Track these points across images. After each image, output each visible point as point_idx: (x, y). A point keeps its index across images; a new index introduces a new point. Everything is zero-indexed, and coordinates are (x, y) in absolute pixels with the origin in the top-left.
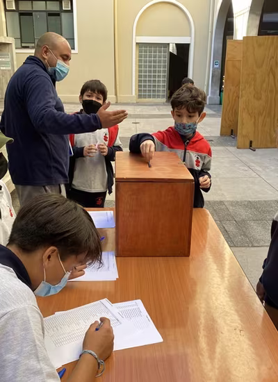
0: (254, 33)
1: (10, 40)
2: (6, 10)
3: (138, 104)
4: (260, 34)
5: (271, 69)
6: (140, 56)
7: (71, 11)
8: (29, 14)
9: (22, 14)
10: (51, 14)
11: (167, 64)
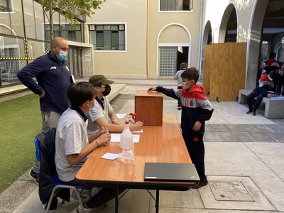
0: (223, 41)
1: (91, 45)
2: (89, 30)
3: (159, 79)
4: (225, 42)
5: (227, 59)
6: (161, 54)
7: (124, 30)
8: (102, 32)
9: (98, 32)
10: (113, 32)
11: (176, 58)
